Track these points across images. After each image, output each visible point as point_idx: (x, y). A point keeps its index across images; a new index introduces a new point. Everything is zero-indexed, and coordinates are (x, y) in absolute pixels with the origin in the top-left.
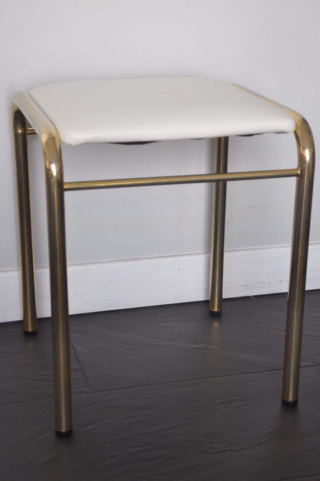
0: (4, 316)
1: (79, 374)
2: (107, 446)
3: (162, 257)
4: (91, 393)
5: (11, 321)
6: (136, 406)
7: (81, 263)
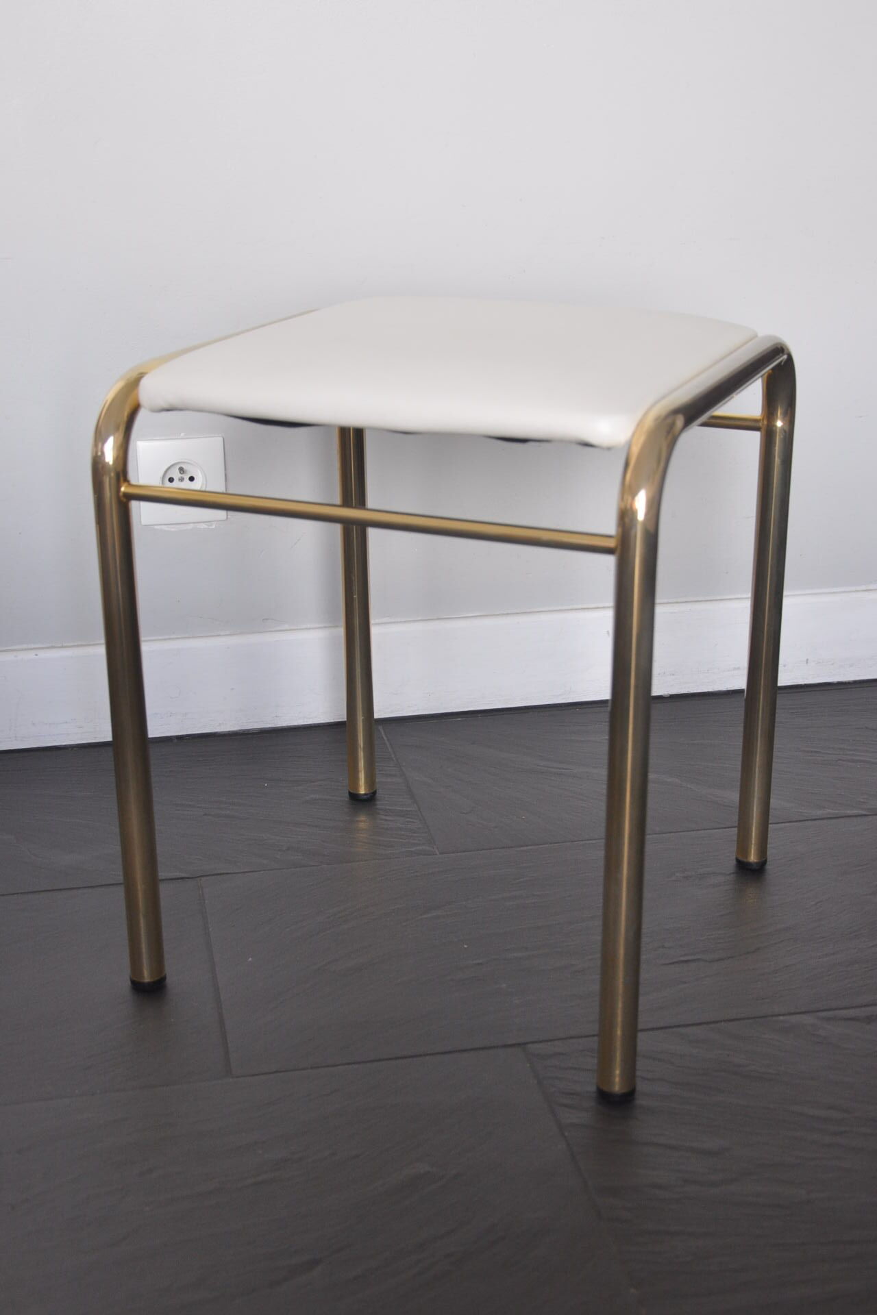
0: (276, 716)
1: (415, 821)
2: (466, 946)
3: (576, 609)
4: (436, 854)
5: (287, 726)
6: (522, 880)
7: (420, 618)
